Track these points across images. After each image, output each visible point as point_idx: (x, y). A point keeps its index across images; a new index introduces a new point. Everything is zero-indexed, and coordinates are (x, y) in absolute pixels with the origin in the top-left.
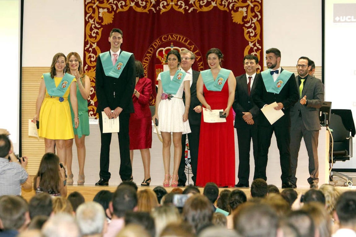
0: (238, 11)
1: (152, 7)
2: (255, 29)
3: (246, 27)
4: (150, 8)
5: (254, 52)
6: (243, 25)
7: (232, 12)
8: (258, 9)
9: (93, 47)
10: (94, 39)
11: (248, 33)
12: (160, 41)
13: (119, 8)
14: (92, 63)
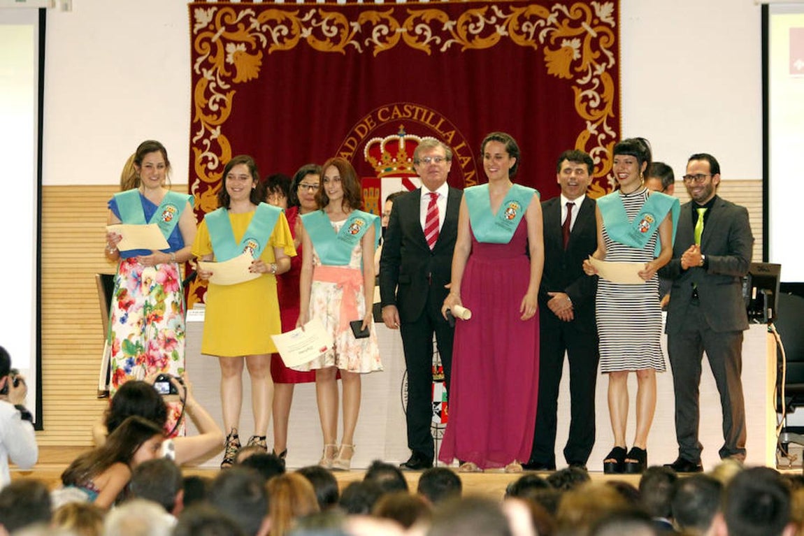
0: (560, 47)
1: (353, 39)
2: (600, 90)
3: (579, 86)
4: (348, 42)
5: (598, 146)
6: (573, 82)
7: (546, 50)
8: (608, 41)
9: (212, 138)
10: (215, 117)
11: (585, 100)
12: (372, 121)
13: (273, 42)
14: (210, 174)
